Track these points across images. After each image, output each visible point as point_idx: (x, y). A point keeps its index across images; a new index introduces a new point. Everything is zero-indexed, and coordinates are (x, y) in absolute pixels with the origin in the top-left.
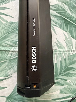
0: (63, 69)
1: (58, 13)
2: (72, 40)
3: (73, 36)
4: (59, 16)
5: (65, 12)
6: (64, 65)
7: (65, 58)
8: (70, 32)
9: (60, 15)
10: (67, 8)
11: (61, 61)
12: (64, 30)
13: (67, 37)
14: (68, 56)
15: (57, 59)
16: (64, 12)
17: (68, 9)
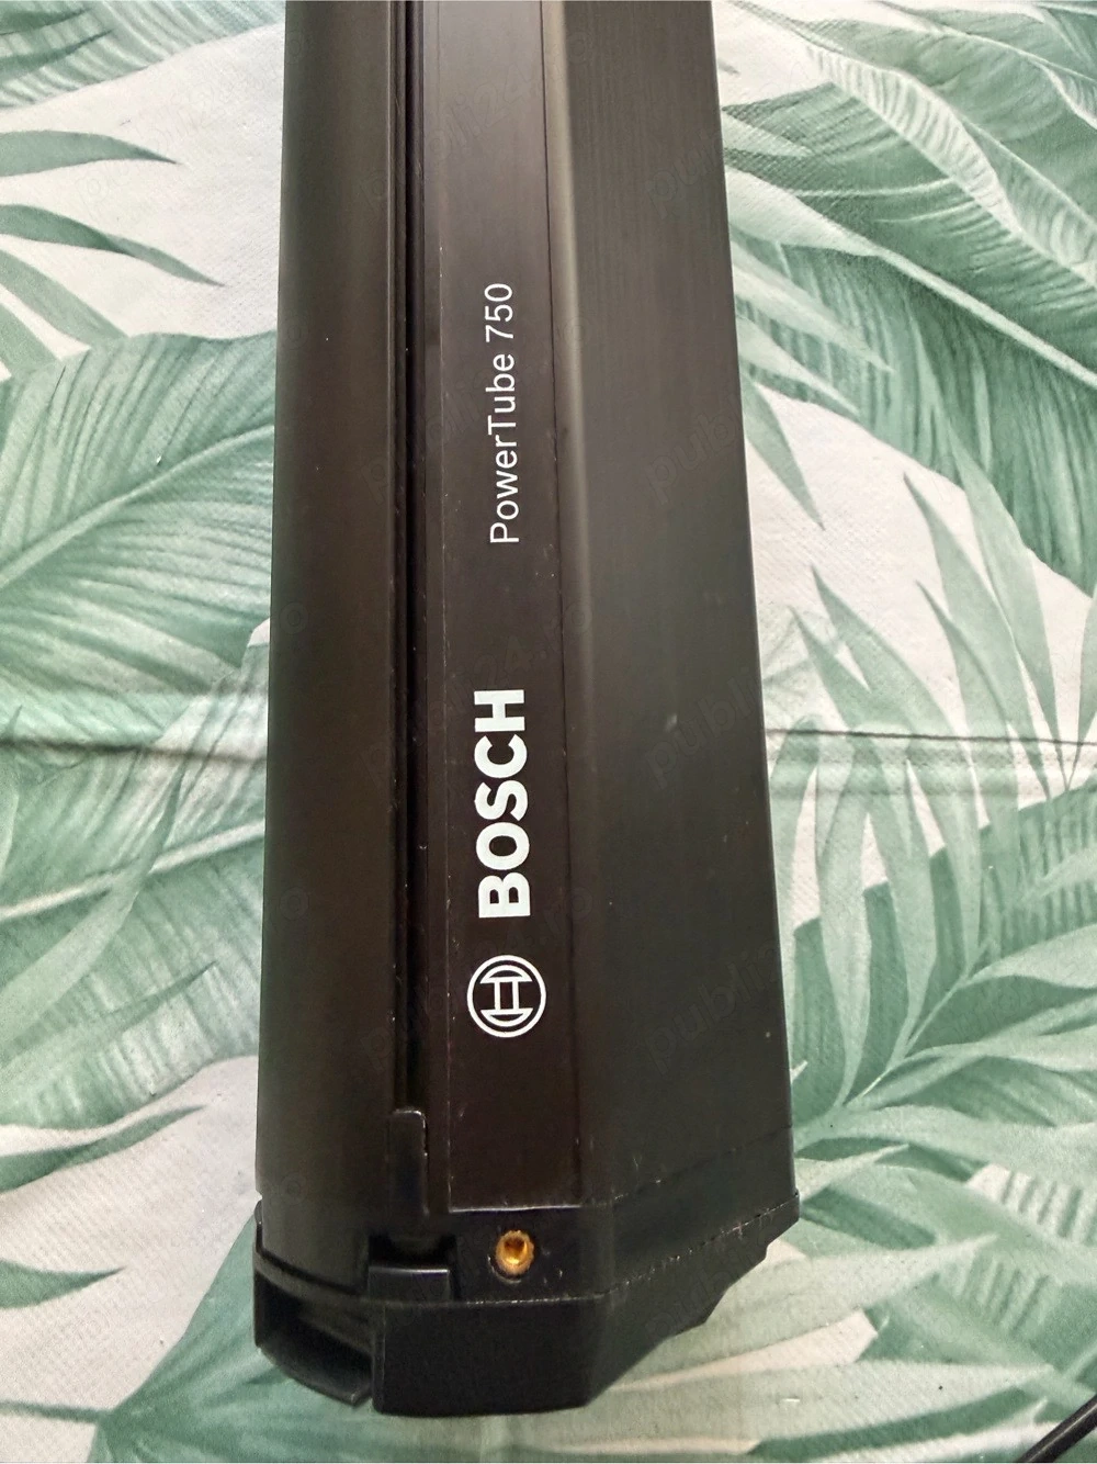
0: (914, 1009)
1: (834, 210)
2: (1031, 591)
3: (1054, 532)
4: (847, 259)
5: (939, 199)
6: (931, 955)
7: (935, 843)
8: (1002, 478)
9: (859, 246)
10: (963, 138)
11: (878, 900)
12: (915, 453)
13: (959, 555)
14: (983, 821)
15: (822, 865)
16: (924, 203)
17: (983, 162)
